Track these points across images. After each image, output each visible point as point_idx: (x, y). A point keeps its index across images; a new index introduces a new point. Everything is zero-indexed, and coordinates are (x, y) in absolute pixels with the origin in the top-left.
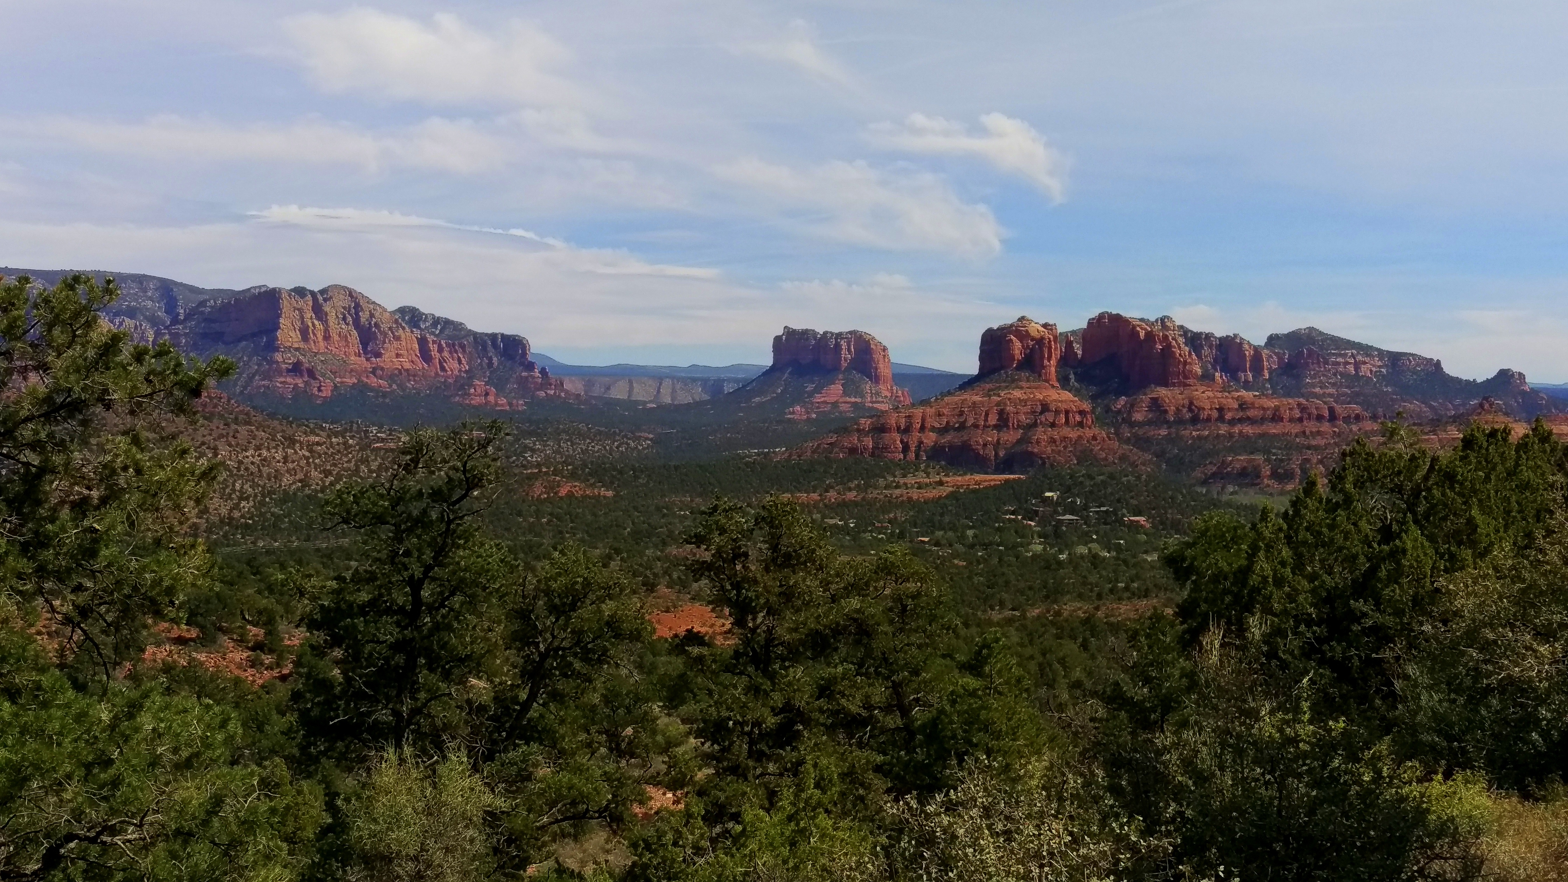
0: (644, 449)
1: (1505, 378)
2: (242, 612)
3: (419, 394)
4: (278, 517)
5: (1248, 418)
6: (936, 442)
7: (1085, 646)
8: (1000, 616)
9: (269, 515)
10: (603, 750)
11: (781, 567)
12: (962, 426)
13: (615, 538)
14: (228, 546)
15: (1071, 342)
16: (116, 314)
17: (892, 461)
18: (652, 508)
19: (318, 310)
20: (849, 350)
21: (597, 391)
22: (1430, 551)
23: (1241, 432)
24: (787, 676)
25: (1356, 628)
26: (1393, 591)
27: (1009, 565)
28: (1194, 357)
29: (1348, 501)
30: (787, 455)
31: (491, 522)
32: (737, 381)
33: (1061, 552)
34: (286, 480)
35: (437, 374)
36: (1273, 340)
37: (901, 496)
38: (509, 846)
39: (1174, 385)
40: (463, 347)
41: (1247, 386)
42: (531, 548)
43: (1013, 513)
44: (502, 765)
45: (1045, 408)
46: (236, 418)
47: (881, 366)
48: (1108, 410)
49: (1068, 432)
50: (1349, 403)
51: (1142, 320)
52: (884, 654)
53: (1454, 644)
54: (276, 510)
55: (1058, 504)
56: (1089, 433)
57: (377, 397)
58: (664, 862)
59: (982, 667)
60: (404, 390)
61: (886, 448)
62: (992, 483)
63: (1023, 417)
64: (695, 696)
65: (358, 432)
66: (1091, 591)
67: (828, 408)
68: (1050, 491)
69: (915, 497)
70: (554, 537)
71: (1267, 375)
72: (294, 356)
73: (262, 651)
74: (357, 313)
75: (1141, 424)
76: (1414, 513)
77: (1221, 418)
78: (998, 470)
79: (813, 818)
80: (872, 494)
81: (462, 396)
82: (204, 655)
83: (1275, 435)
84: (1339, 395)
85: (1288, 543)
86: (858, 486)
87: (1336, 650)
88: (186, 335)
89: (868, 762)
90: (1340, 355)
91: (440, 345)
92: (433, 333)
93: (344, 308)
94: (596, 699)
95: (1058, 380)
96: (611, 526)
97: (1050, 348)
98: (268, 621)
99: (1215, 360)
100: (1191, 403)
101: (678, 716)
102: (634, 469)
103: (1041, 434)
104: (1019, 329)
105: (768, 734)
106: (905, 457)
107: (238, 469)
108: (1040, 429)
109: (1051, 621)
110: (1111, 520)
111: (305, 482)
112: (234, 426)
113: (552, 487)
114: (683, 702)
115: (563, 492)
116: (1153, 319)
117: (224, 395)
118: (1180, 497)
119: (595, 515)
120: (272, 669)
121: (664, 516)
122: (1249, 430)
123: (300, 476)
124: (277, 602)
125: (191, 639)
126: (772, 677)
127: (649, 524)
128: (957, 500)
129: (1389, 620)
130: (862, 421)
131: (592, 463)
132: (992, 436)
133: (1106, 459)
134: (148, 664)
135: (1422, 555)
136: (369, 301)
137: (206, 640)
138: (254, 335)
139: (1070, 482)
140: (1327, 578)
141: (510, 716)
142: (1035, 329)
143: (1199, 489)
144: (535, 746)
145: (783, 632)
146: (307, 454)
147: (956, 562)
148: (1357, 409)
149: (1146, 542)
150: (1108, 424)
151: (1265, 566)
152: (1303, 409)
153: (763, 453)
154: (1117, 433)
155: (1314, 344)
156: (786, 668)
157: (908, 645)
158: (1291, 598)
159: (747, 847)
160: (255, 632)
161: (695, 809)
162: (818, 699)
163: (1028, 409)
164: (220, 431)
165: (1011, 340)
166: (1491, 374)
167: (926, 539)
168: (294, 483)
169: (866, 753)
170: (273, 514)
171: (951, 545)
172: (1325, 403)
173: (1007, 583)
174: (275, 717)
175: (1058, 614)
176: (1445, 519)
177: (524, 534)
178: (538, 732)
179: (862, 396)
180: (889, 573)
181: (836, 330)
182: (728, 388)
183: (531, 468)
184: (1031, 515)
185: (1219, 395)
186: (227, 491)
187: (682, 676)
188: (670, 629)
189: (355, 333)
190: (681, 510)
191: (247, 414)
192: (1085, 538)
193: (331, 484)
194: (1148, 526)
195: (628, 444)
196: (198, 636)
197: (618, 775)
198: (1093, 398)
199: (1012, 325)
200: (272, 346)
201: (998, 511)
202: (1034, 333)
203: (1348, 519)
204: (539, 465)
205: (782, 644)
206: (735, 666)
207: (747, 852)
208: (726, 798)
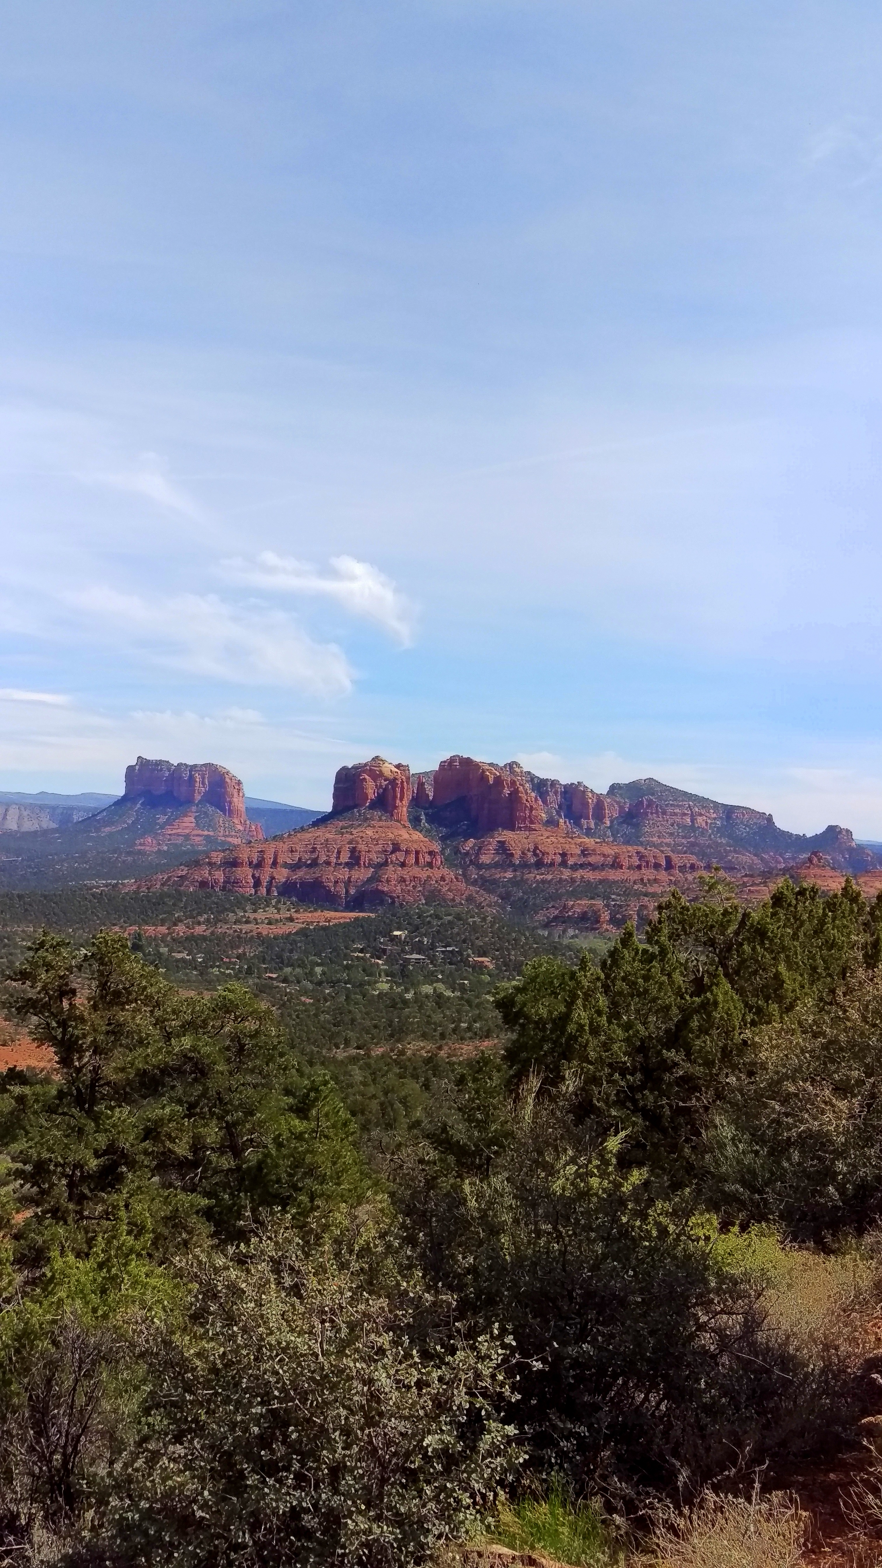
1: (833, 834)
5: (590, 864)
6: (288, 878)
7: (426, 1086)
8: (346, 1054)
11: (111, 1004)
12: (314, 863)
15: (423, 784)
17: (243, 896)
20: (203, 783)
22: (740, 1005)
23: (582, 877)
24: (112, 1117)
25: (667, 1077)
26: (705, 1042)
27: (356, 1003)
28: (540, 803)
29: (663, 952)
30: (134, 887)
32: (86, 810)
33: (407, 990)
36: (614, 788)
37: (251, 931)
39: (520, 828)
41: (589, 833)
43: (361, 951)
45: (396, 848)
47: (235, 800)
48: (457, 851)
49: (416, 871)
50: (685, 853)
51: (491, 764)
52: (219, 1093)
53: (759, 1096)
55: (406, 943)
56: (437, 873)
59: (309, 1110)
61: (236, 882)
62: (342, 921)
63: (373, 856)
64: (26, 1132)
66: (435, 1030)
67: (180, 841)
68: (398, 929)
69: (265, 933)
71: (608, 823)
75: (488, 867)
76: (725, 967)
77: (564, 864)
78: (349, 908)
79: (126, 1265)
80: (222, 928)
83: (615, 882)
84: (675, 845)
85: (606, 992)
86: (208, 920)
87: (649, 1098)
89: (192, 1206)
90: (678, 806)
95: (410, 821)
97: (402, 788)
99: (560, 806)
100: (536, 848)
101: (8, 1154)
103: (392, 873)
104: (373, 768)
105: (90, 1176)
106: (256, 892)
108: (391, 868)
109: (395, 1060)
110: (456, 960)
114: (14, 1139)
116: (502, 764)
118: (523, 939)
121: (6, 945)
122: (591, 876)
126: (96, 1118)
128: (307, 936)
129: (698, 1070)
130: (214, 854)
132: (343, 874)
133: (453, 900)
135: (732, 1008)
139: (417, 921)
140: (640, 1027)
142: (388, 769)
143: (540, 932)
145: (109, 1072)
147: (303, 999)
148: (693, 859)
149: (488, 983)
150: (456, 866)
151: (583, 1014)
152: (641, 857)
153: (110, 884)
154: (464, 875)
155: (653, 794)
156: (112, 1108)
157: (243, 1085)
158: (606, 1046)
159: (55, 1295)
162: (144, 1140)
163: (379, 848)
165: (365, 779)
166: (820, 829)
167: (274, 976)
169: (191, 1196)
171: (299, 982)
172: (662, 852)
173: (353, 1020)
175: (402, 1053)
176: (755, 973)
179: (215, 830)
180: (228, 1012)
181: (190, 763)
182: (76, 818)
184: (379, 953)
185: (562, 840)
188: (6, 1063)
190: (22, 941)
192: (430, 978)
194: (491, 967)
198: (443, 839)
199: (366, 765)
201: (346, 948)
202: (387, 773)
203: (663, 970)
205: (108, 1084)
206: (58, 1106)
207: (55, 1299)
208: (44, 1242)
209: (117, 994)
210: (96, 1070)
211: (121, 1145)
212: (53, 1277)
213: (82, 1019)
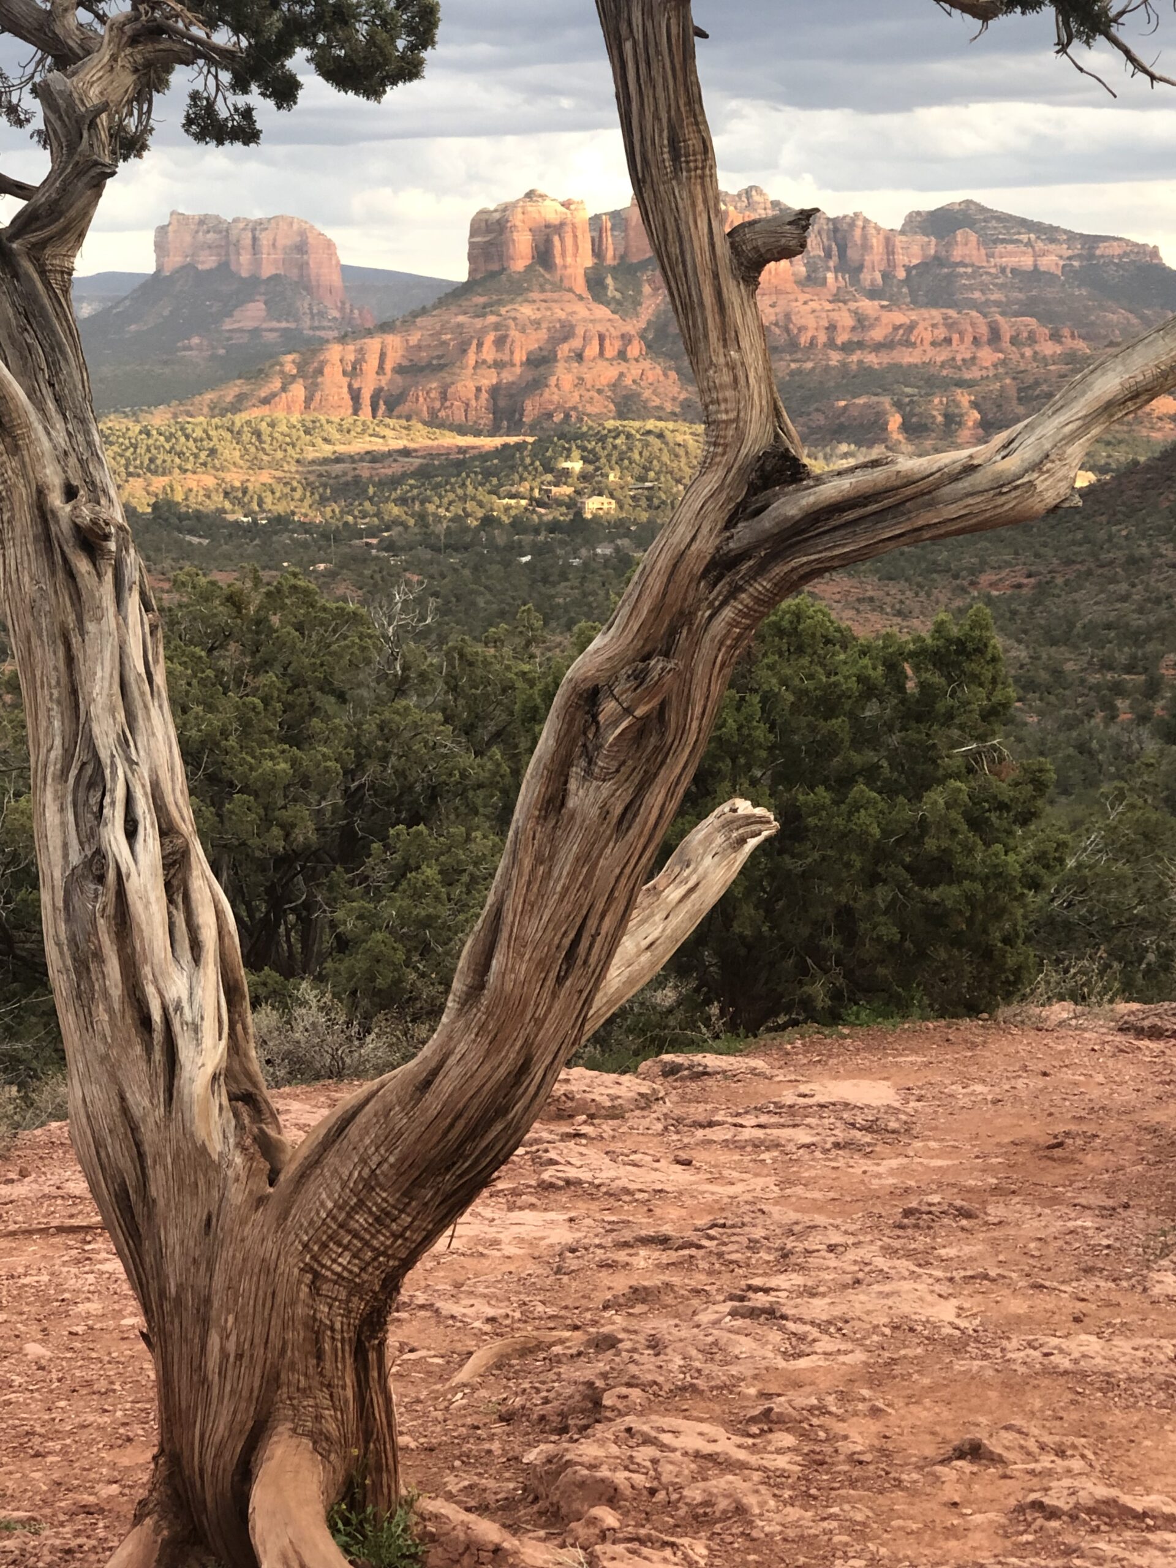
5: (871, 341)
6: (404, 389)
20: (275, 247)
23: (860, 362)
36: (912, 221)
41: (872, 292)
45: (568, 332)
47: (323, 272)
49: (603, 368)
50: (1019, 315)
55: (581, 479)
56: (634, 369)
61: (326, 400)
63: (535, 347)
67: (245, 339)
68: (569, 459)
71: (903, 275)
77: (831, 342)
78: (494, 430)
80: (299, 473)
83: (911, 367)
84: (1009, 303)
90: (1012, 241)
95: (589, 290)
97: (575, 237)
99: (827, 253)
100: (788, 320)
103: (562, 372)
106: (355, 414)
108: (561, 364)
122: (873, 360)
130: (288, 358)
132: (492, 378)
142: (551, 210)
148: (1031, 323)
152: (950, 325)
163: (542, 334)
165: (513, 225)
172: (985, 315)
179: (297, 320)
181: (252, 217)
185: (829, 306)
202: (549, 216)
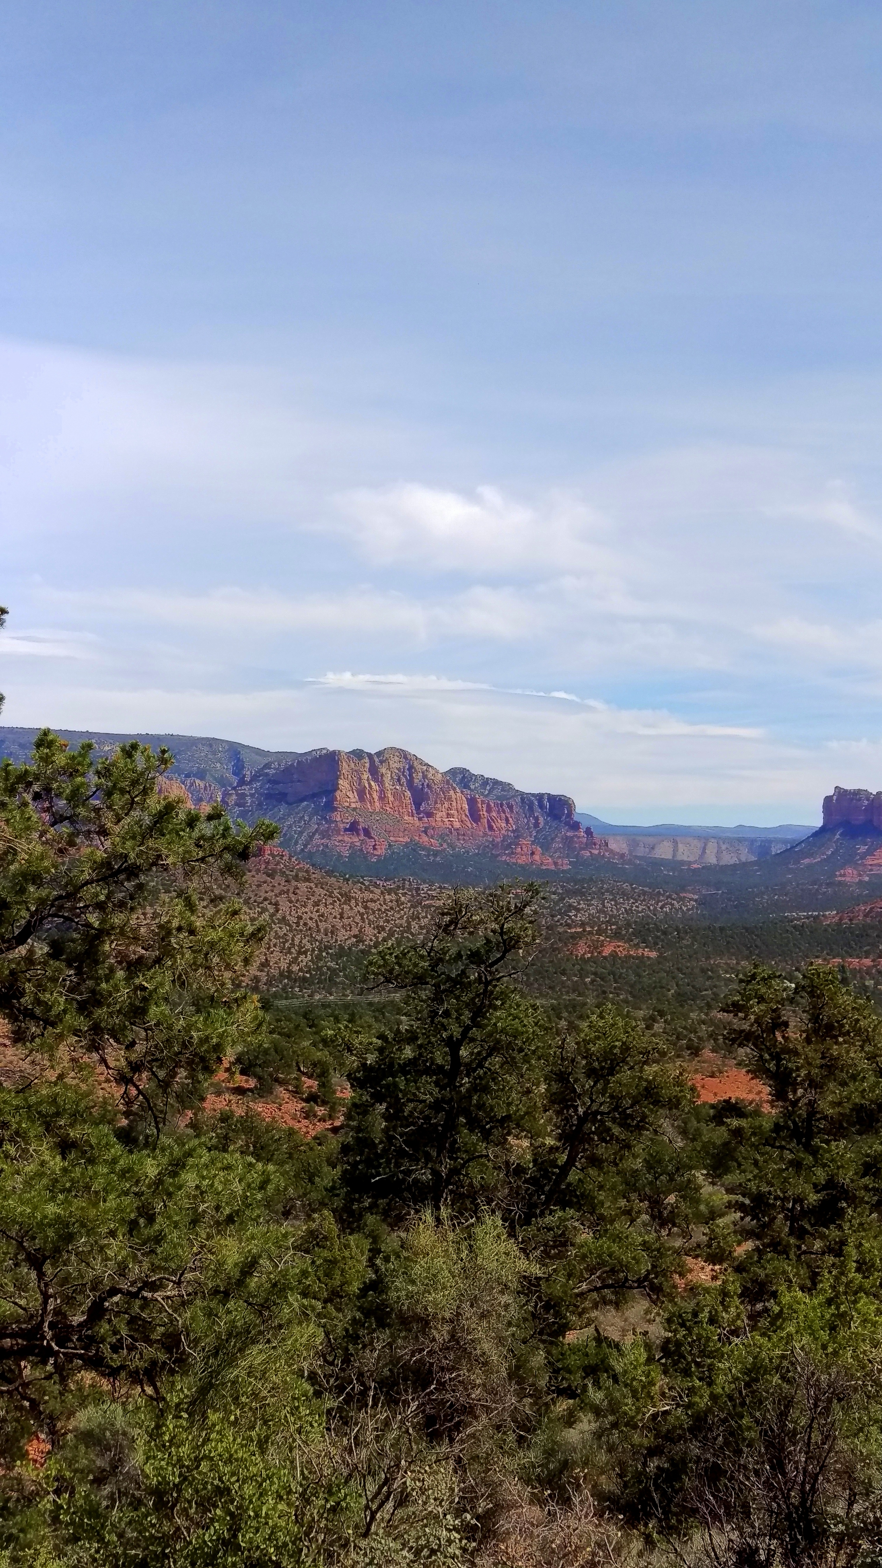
0: (688, 910)
2: (297, 1063)
3: (468, 852)
4: (333, 971)
9: (325, 969)
10: (645, 1217)
11: (824, 1037)
13: (658, 999)
14: (286, 998)
16: (188, 776)
18: (697, 971)
19: (374, 772)
21: (641, 851)
24: (829, 1151)
30: (837, 918)
31: (536, 980)
32: (785, 842)
34: (342, 935)
35: (485, 835)
38: (548, 1312)
40: (511, 807)
42: (574, 1007)
44: (539, 1230)
46: (297, 876)
54: (332, 964)
57: (428, 855)
58: (699, 1339)
60: (454, 849)
64: (739, 1165)
65: (409, 890)
70: (597, 996)
72: (352, 816)
73: (316, 1103)
74: (410, 775)
79: (855, 1302)
81: (509, 855)
82: (260, 1105)
88: (252, 795)
91: (488, 806)
92: (482, 794)
93: (399, 769)
94: (638, 1164)
96: (655, 987)
98: (321, 1072)
101: (722, 1185)
102: (677, 929)
105: (810, 1211)
107: (298, 924)
111: (359, 939)
112: (294, 883)
113: (596, 946)
114: (727, 1171)
115: (607, 952)
117: (286, 853)
119: (639, 976)
120: (325, 1121)
121: (710, 978)
123: (355, 931)
124: (330, 1054)
125: (249, 1090)
126: (814, 1151)
127: (693, 987)
131: (636, 922)
134: (208, 1113)
136: (422, 763)
137: (263, 1091)
138: (314, 795)
141: (550, 1179)
144: (571, 1212)
145: (825, 1106)
146: (362, 910)
153: (811, 916)
156: (828, 1142)
159: (783, 1329)
160: (310, 1084)
161: (731, 1288)
162: (863, 1176)
164: (281, 887)
168: (349, 938)
170: (329, 968)
174: (326, 1169)
177: (568, 992)
178: (576, 1196)
182: (776, 849)
183: (575, 927)
186: (287, 945)
187: (726, 1144)
188: (715, 1094)
189: (408, 794)
190: (727, 972)
191: (307, 871)
193: (384, 940)
195: (672, 905)
196: (256, 1087)
197: (657, 1245)
200: (331, 807)
204: (583, 925)
205: (825, 1118)
206: (775, 1139)
207: (783, 1334)
208: (767, 1275)
209: (830, 1027)
210: (811, 1104)
211: (841, 1181)
212: (781, 1311)
213: (796, 1053)
